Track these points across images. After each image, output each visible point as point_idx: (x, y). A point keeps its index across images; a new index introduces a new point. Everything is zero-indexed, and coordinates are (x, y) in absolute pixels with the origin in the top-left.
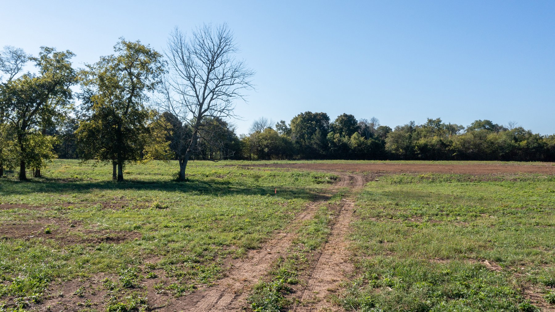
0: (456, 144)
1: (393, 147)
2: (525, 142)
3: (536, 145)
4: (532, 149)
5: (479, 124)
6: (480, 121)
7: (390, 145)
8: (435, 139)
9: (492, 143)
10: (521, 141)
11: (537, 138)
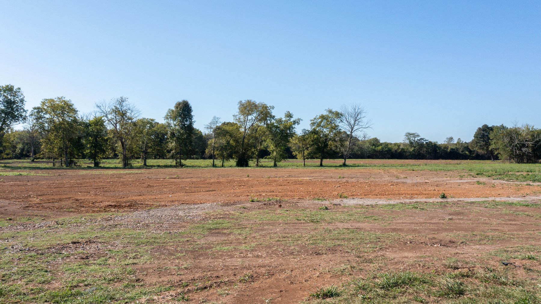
2: (381, 147)
3: (387, 149)
4: (385, 152)
10: (378, 147)
11: (387, 144)
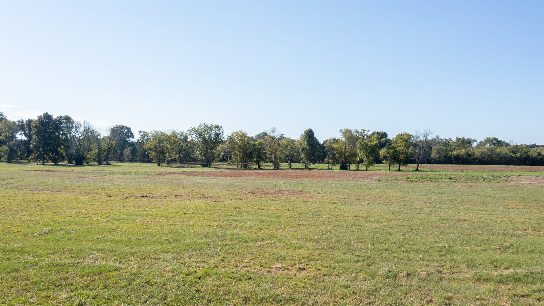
0: (477, 154)
1: (438, 156)
2: (519, 154)
3: (525, 156)
4: (523, 158)
5: (489, 140)
6: (490, 138)
7: (434, 154)
8: (463, 152)
9: (499, 154)
10: (516, 153)
